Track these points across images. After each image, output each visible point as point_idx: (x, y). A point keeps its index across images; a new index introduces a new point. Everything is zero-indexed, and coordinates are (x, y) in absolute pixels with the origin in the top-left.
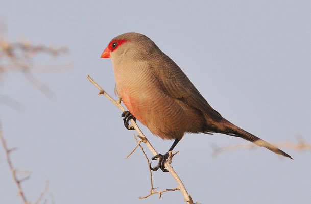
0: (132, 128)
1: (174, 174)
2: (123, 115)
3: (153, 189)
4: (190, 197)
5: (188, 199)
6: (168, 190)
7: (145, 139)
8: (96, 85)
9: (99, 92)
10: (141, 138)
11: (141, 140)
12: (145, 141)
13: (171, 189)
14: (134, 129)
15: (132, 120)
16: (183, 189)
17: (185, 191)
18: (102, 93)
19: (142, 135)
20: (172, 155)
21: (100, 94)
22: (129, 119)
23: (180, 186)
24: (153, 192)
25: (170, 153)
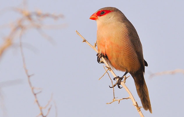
0: (102, 62)
1: (127, 89)
2: (97, 55)
3: (115, 98)
4: (136, 103)
5: (136, 104)
6: (124, 99)
7: (110, 68)
8: (81, 36)
9: (83, 40)
10: (108, 68)
11: (108, 69)
12: (110, 70)
13: (125, 98)
14: (103, 63)
15: (103, 58)
16: (132, 98)
17: (133, 99)
18: (85, 41)
19: (108, 66)
20: (126, 78)
21: (84, 42)
22: (101, 57)
23: (131, 97)
24: (114, 100)
25: (124, 76)
